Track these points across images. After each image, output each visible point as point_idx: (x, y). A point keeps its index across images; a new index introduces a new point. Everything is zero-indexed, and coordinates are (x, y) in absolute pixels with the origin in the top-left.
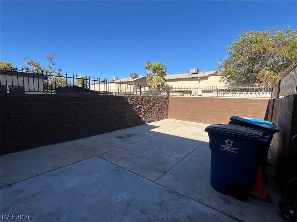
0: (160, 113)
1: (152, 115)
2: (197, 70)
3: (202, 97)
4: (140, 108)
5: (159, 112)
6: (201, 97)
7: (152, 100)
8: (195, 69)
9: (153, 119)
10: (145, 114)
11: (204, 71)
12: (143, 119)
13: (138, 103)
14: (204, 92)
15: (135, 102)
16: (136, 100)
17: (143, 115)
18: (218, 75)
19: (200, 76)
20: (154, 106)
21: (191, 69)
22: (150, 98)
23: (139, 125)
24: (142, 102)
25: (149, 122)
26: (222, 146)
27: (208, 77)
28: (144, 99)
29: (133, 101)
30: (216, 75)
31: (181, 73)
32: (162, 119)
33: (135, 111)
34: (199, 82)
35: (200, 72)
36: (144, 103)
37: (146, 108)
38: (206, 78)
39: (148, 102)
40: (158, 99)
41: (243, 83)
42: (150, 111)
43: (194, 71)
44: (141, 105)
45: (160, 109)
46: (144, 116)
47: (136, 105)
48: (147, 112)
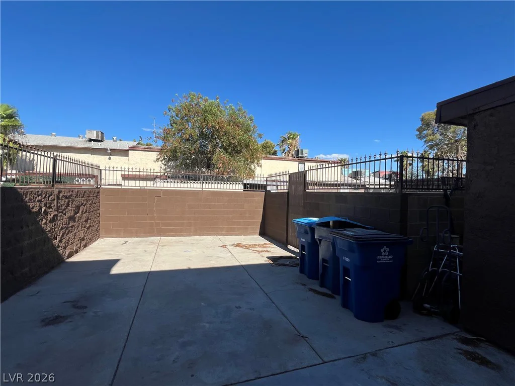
0: (88, 228)
1: (75, 235)
2: (100, 135)
3: (123, 187)
4: (53, 220)
5: (88, 226)
6: (120, 187)
7: (76, 198)
8: (97, 133)
9: (77, 245)
10: (63, 236)
11: (115, 139)
12: (60, 250)
13: (50, 208)
14: (125, 178)
15: (43, 205)
16: (45, 198)
17: (59, 238)
18: (146, 150)
19: (110, 148)
20: (78, 212)
21: (87, 132)
22: (72, 191)
23: (53, 268)
24: (58, 203)
25: (70, 255)
26: (378, 257)
27: (128, 150)
28: (61, 195)
29: (39, 201)
30: (143, 149)
31: (57, 135)
32: (92, 240)
33: (43, 231)
34: (110, 159)
35: (107, 139)
36: (62, 205)
37: (65, 219)
38: (124, 153)
39: (69, 201)
40: (86, 195)
41: (187, 166)
42: (72, 227)
43: (95, 136)
44: (56, 213)
45: (88, 219)
46: (60, 241)
47: (46, 213)
48: (67, 229)
